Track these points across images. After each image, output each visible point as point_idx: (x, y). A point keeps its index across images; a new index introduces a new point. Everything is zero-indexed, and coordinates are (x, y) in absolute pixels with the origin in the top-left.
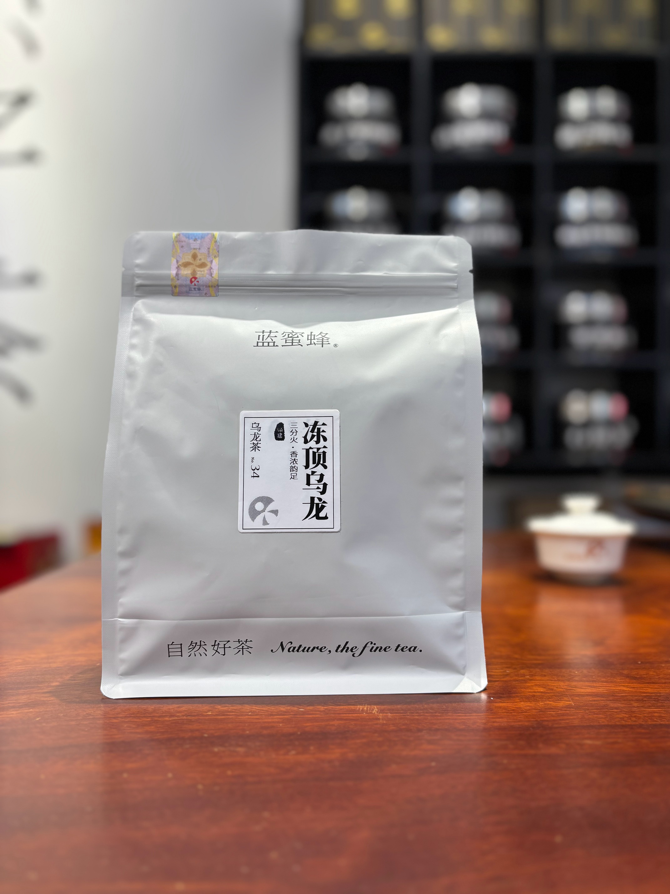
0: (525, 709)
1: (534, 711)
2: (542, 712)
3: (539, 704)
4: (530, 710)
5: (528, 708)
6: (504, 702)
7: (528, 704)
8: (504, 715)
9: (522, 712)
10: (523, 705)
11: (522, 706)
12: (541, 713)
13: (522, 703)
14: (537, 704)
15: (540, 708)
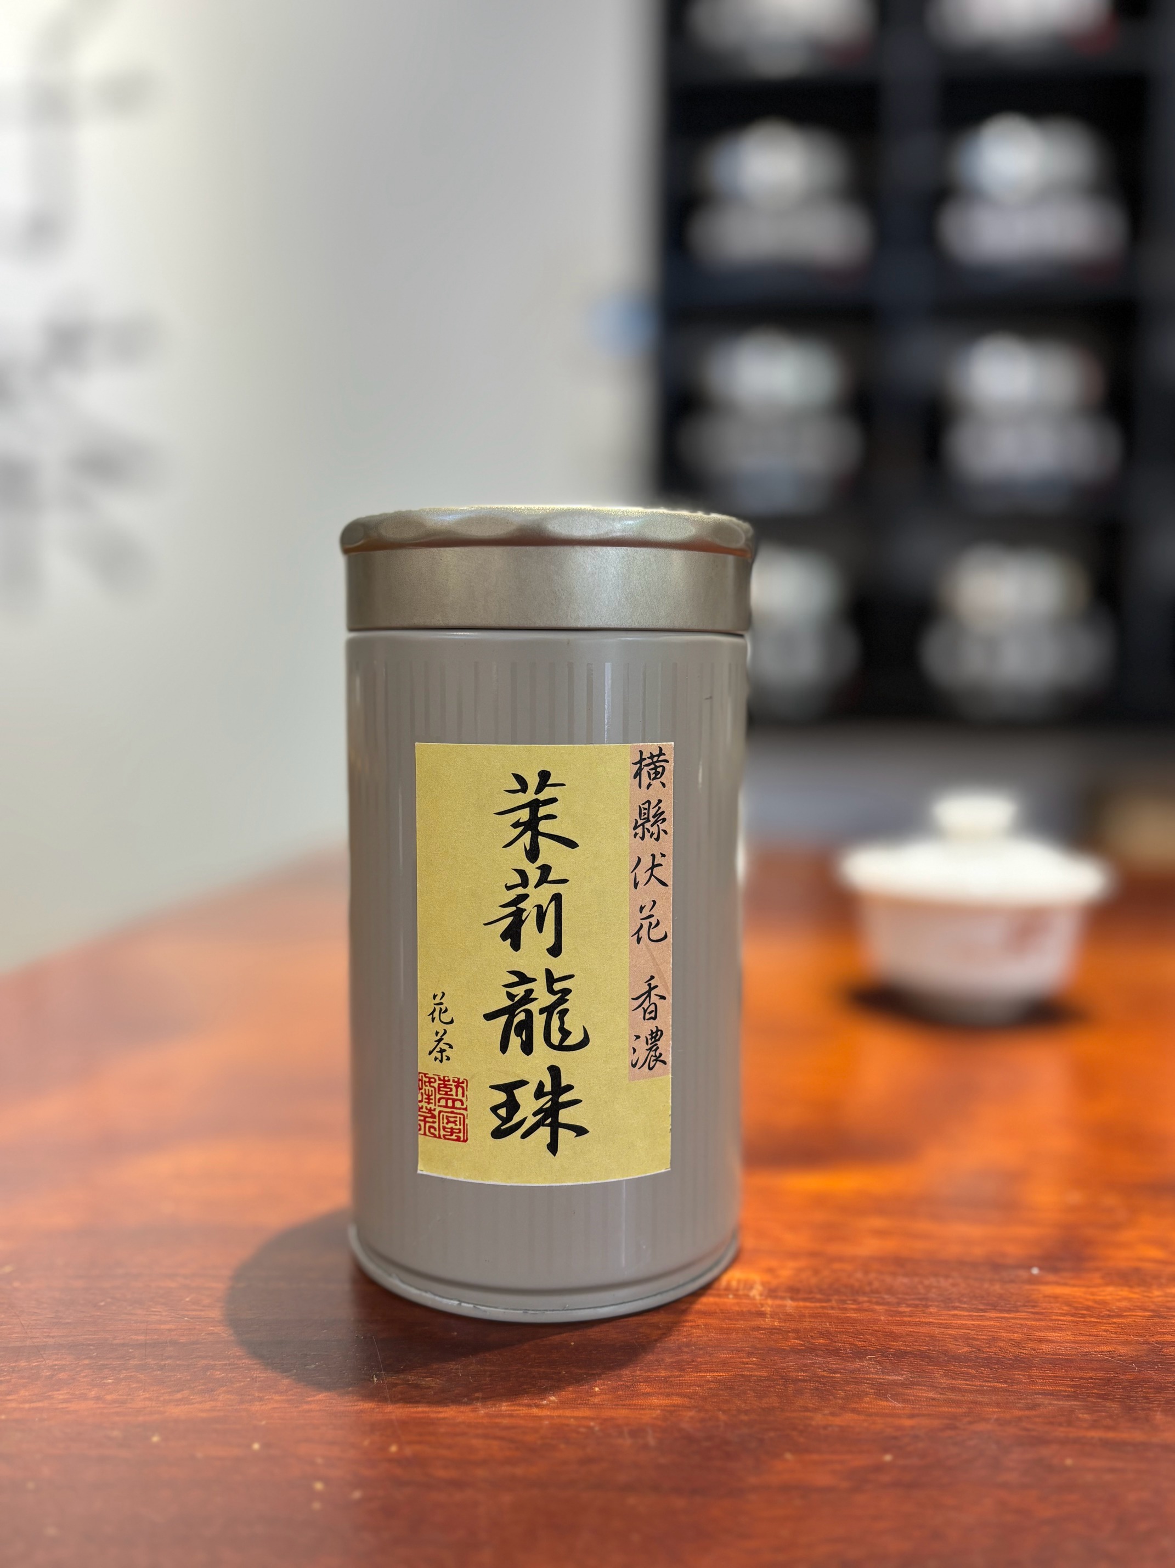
0: (1120, 1309)
1: (1140, 1314)
2: (1159, 1317)
3: (1150, 1295)
4: (1130, 1310)
5: (1124, 1304)
6: (1066, 1284)
7: (1124, 1292)
8: (1064, 1321)
9: (1109, 1316)
10: (1114, 1295)
11: (1108, 1298)
12: (1157, 1320)
13: (1110, 1289)
14: (1146, 1294)
15: (1153, 1307)
